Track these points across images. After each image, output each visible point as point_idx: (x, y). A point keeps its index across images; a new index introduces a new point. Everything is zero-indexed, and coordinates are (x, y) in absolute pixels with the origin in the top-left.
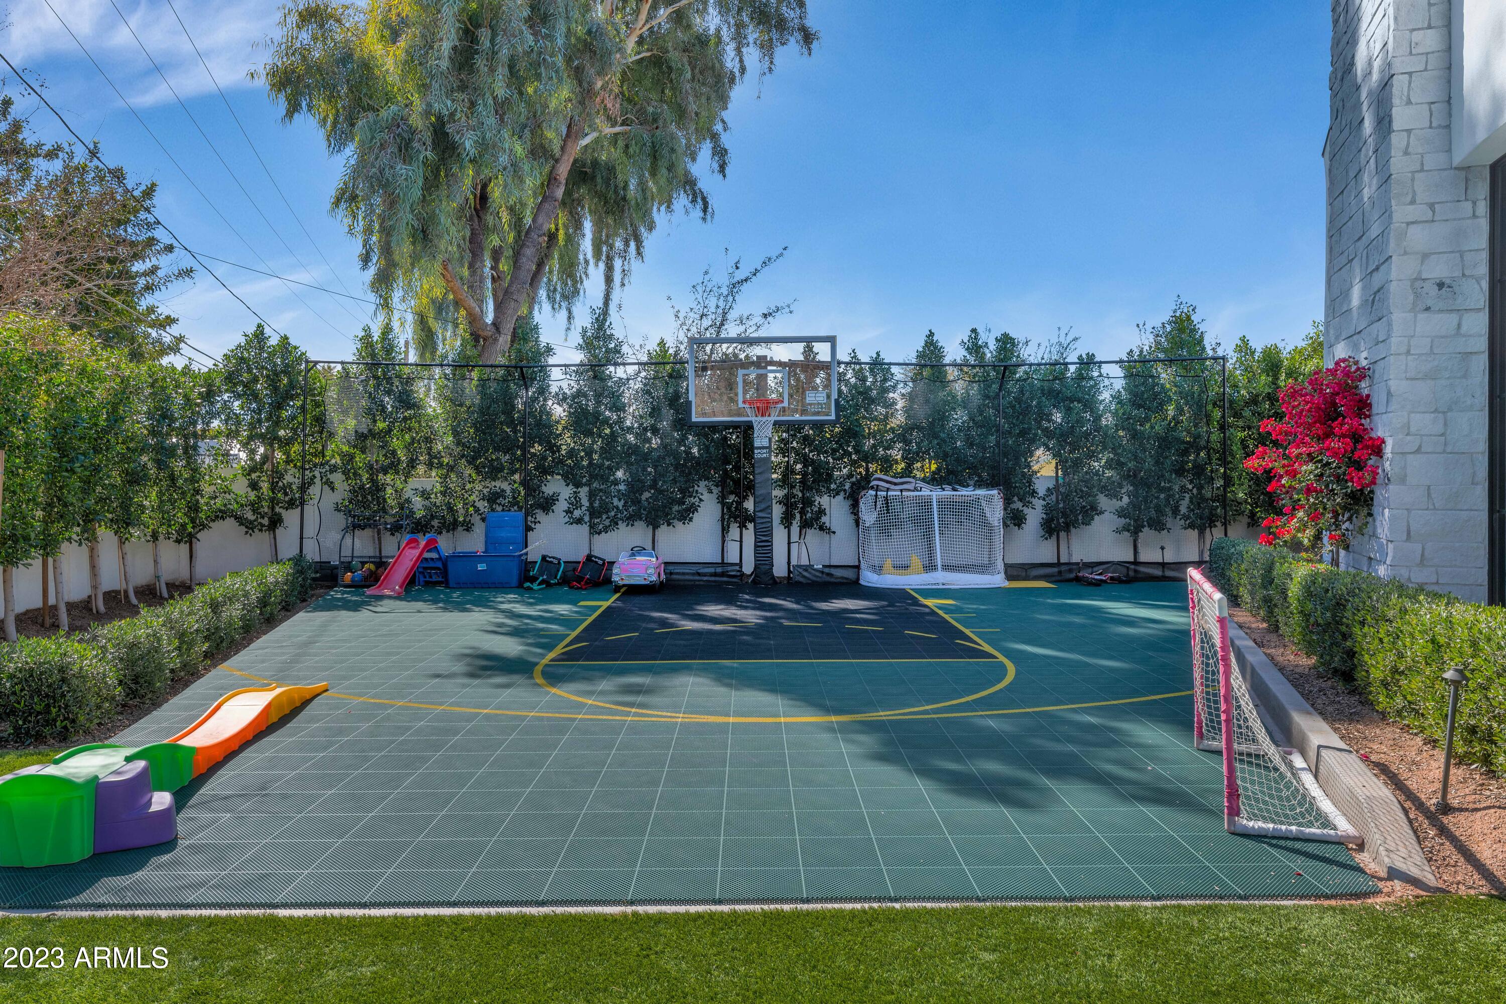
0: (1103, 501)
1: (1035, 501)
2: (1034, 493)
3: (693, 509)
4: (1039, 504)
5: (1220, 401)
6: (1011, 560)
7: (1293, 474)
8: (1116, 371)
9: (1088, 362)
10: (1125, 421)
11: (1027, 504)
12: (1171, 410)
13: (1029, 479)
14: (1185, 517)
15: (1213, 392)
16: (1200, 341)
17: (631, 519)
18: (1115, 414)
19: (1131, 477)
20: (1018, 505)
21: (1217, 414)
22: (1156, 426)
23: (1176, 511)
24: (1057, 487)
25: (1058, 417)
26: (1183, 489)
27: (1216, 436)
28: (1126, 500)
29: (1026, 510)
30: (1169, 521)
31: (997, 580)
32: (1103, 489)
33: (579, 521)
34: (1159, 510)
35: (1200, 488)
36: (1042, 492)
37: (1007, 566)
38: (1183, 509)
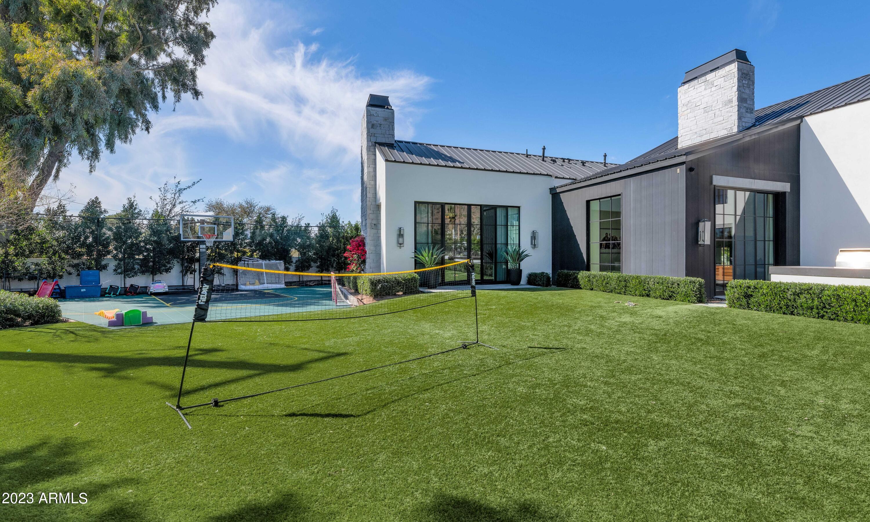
0: (312, 264)
1: (292, 264)
2: (292, 262)
3: (170, 268)
4: (294, 265)
5: (343, 237)
6: (286, 281)
7: (352, 257)
8: (316, 229)
9: (308, 226)
10: (319, 242)
11: (290, 265)
12: (331, 239)
13: (291, 258)
14: (335, 268)
15: (341, 235)
16: (338, 221)
17: (143, 272)
18: (316, 240)
19: (321, 258)
20: (288, 265)
21: (343, 241)
22: (326, 244)
23: (332, 266)
24: (299, 260)
25: (299, 240)
26: (334, 260)
27: (342, 246)
28: (319, 263)
29: (290, 267)
30: (331, 269)
31: (283, 286)
32: (312, 261)
33: (120, 273)
34: (328, 266)
35: (338, 260)
36: (294, 262)
37: (285, 282)
38: (334, 266)
